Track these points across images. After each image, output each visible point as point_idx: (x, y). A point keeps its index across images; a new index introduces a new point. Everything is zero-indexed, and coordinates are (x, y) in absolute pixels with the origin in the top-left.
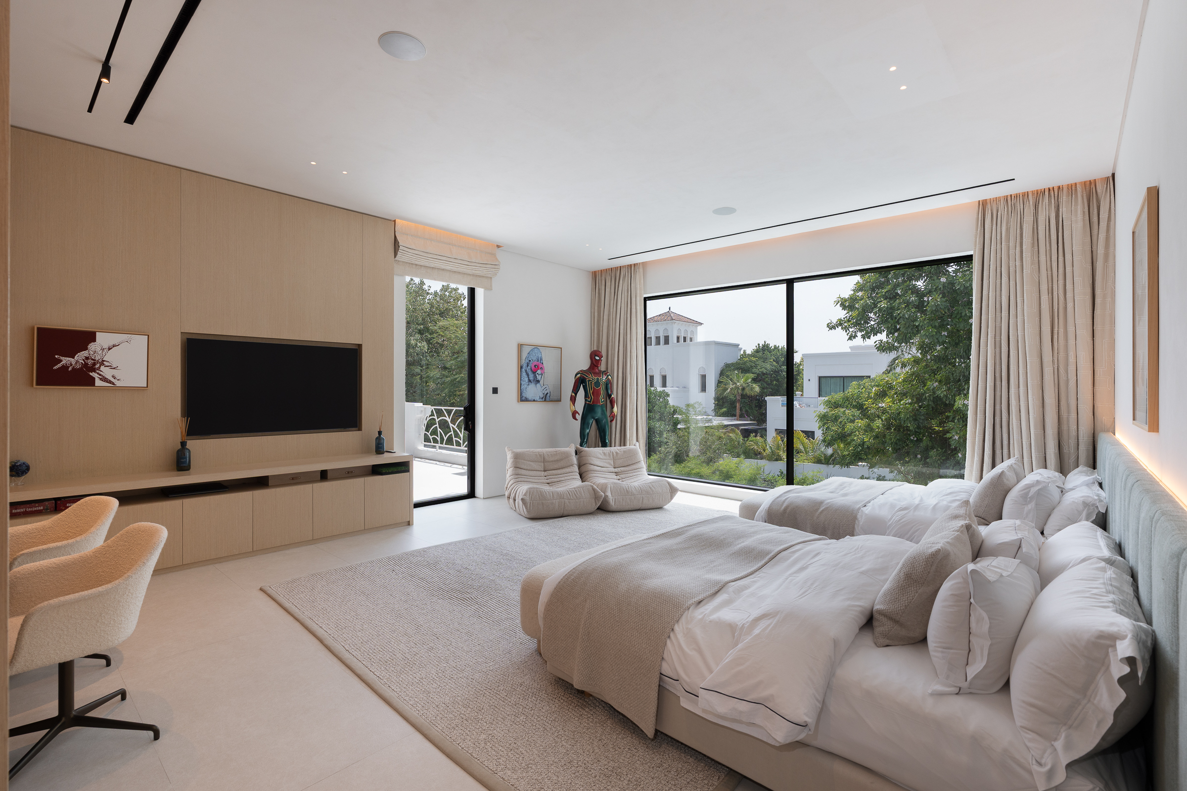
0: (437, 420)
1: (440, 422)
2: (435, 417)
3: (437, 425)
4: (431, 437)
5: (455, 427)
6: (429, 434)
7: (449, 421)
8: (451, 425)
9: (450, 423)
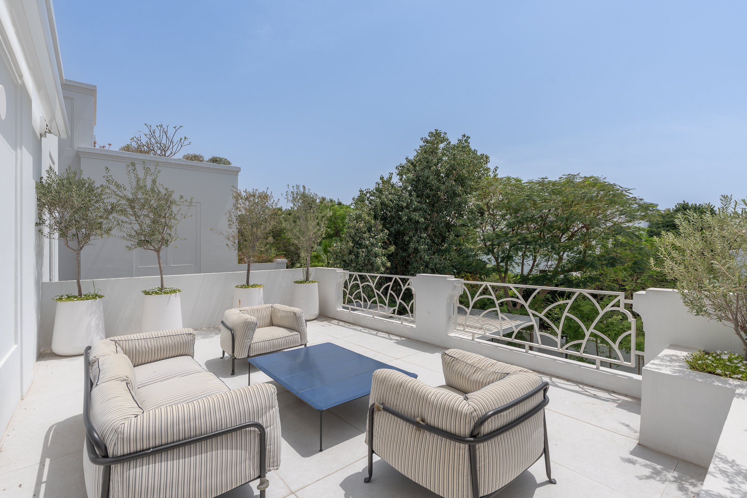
0: (361, 286)
1: (363, 287)
2: (359, 282)
3: (361, 290)
4: (354, 301)
5: (380, 293)
6: (352, 298)
7: (373, 286)
8: (375, 291)
9: (374, 289)
